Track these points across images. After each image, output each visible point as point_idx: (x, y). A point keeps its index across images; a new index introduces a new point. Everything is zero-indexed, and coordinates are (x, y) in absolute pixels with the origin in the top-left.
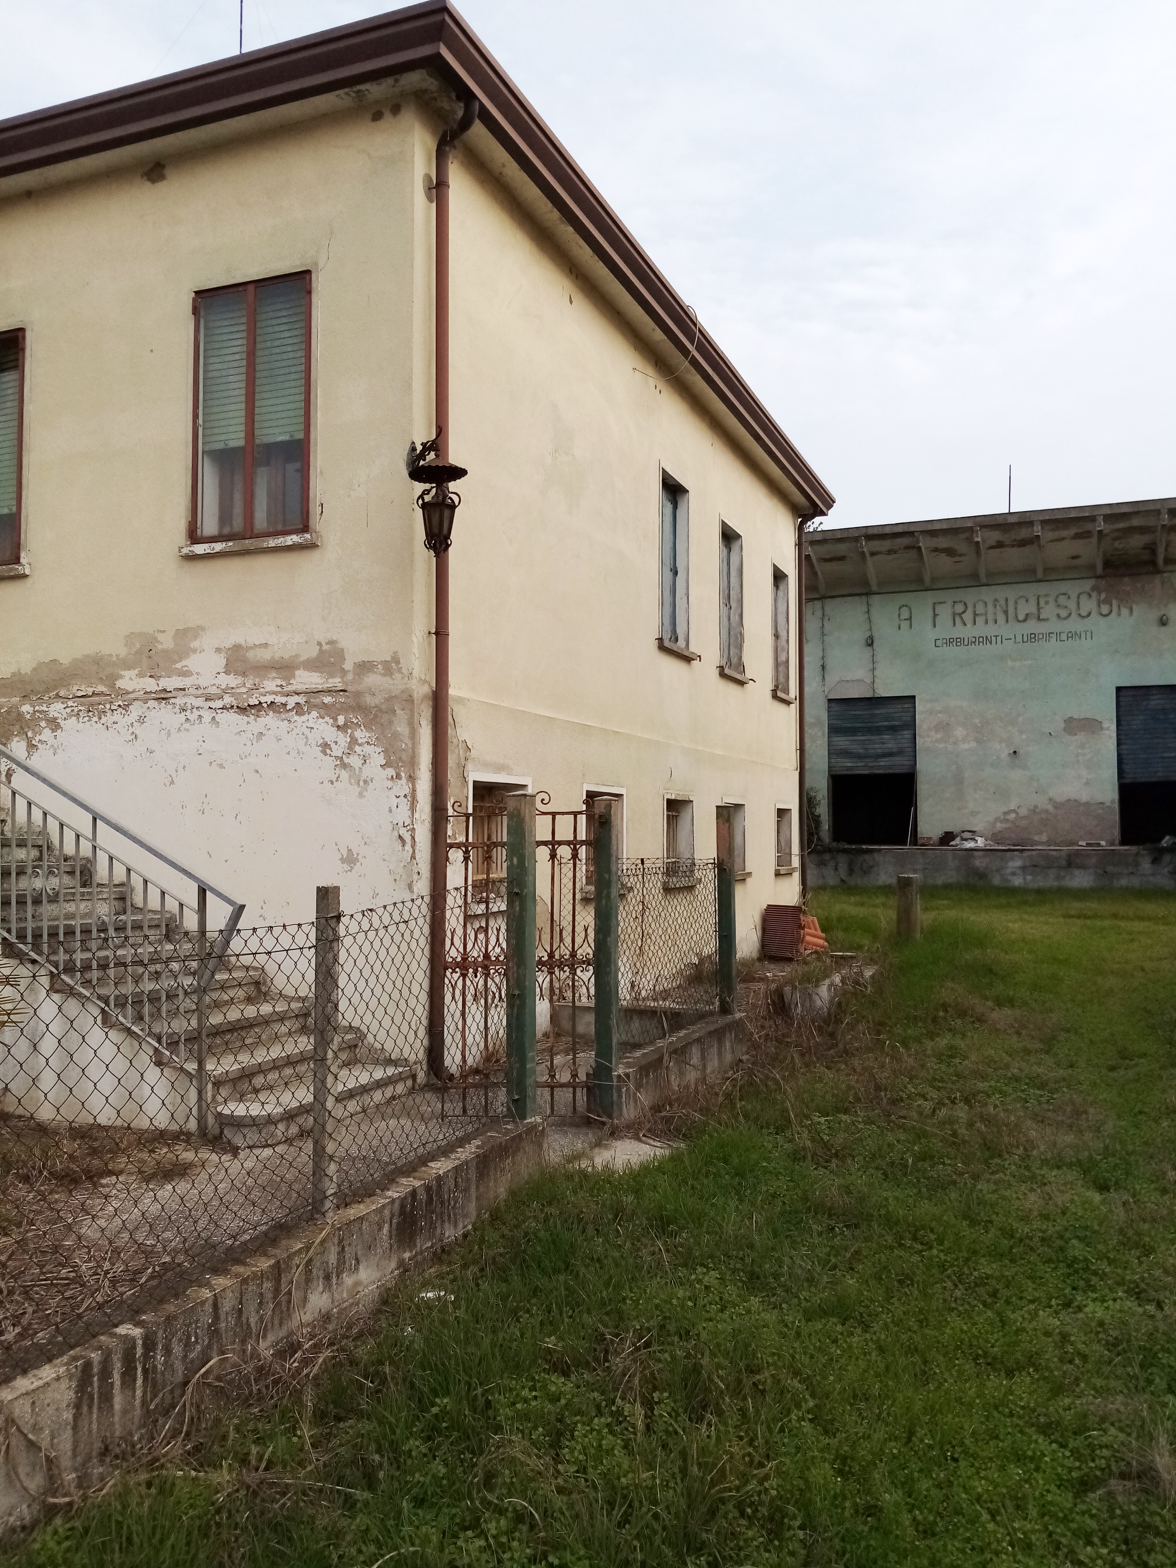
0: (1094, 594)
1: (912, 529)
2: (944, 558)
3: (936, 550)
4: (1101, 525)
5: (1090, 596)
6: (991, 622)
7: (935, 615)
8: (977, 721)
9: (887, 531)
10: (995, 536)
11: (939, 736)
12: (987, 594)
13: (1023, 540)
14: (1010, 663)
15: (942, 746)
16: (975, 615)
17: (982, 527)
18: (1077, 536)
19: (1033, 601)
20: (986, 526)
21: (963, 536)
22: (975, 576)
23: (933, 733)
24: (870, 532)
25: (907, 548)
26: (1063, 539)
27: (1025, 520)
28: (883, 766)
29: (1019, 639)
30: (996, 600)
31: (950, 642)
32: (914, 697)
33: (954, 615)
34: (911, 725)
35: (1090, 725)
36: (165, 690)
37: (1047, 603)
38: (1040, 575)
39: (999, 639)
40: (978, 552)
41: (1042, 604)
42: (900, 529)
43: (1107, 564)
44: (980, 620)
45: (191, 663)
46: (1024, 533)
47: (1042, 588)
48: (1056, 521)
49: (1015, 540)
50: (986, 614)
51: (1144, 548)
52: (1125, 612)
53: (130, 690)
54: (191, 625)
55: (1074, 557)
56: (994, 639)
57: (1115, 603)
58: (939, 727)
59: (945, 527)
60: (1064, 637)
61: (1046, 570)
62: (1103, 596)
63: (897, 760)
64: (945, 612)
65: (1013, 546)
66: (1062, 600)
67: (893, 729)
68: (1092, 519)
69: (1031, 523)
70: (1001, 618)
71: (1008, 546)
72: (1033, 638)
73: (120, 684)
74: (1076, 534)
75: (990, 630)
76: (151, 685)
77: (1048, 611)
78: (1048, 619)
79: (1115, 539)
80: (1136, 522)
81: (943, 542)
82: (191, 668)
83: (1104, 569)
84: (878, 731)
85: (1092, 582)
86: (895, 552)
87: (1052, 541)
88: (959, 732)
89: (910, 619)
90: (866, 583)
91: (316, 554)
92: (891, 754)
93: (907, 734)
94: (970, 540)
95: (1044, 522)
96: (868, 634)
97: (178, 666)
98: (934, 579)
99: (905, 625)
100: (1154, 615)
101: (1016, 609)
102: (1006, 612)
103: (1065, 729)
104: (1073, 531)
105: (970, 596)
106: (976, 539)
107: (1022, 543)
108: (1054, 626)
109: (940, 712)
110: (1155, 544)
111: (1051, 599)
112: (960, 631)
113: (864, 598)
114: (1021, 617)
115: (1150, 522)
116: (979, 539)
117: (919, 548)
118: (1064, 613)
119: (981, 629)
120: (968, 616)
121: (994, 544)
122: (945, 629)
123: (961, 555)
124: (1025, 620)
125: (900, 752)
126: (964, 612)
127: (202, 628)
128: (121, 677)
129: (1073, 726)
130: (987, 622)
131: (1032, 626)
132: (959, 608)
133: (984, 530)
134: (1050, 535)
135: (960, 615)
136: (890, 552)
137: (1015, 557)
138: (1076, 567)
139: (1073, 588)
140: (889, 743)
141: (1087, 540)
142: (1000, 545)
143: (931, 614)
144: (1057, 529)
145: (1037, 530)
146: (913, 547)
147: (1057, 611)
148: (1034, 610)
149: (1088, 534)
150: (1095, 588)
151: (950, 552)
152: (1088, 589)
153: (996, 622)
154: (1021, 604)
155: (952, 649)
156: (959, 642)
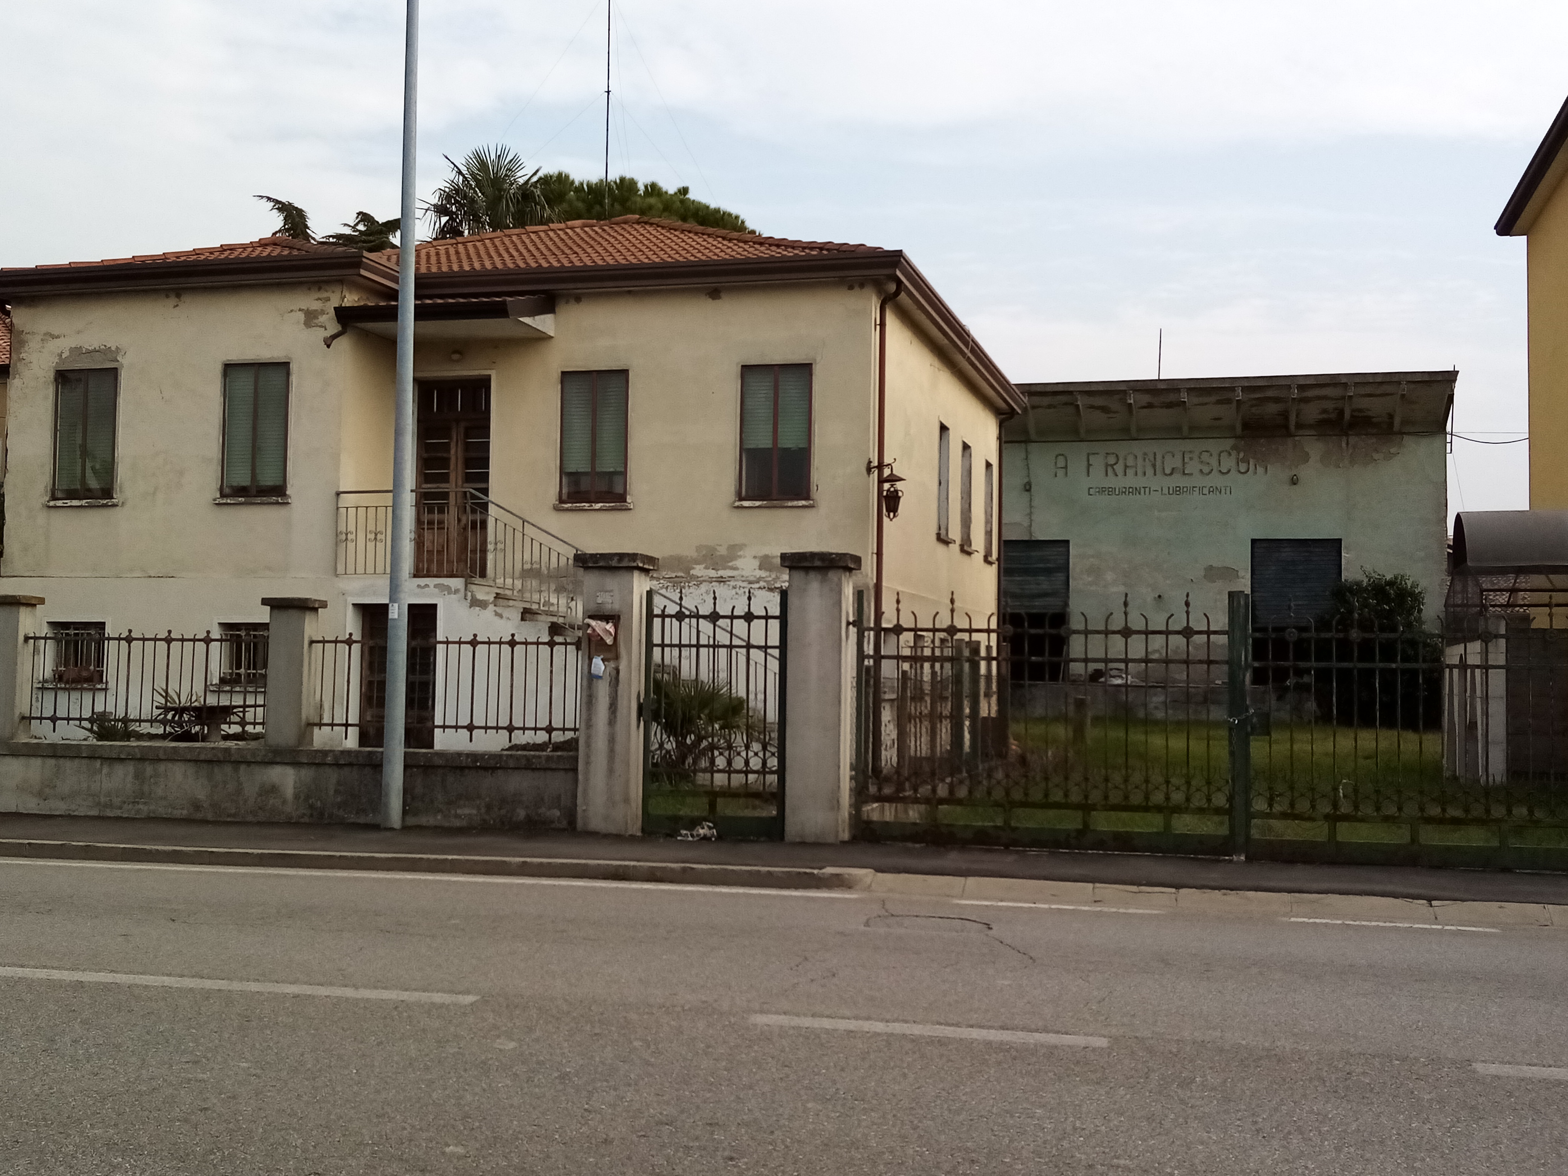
0: (1234, 453)
1: (1072, 390)
2: (1099, 414)
3: (1092, 407)
4: (1239, 394)
5: (1230, 454)
6: (1140, 472)
7: (1089, 465)
8: (1126, 566)
9: (1050, 388)
10: (1145, 399)
11: (1090, 579)
12: (1138, 448)
13: (1171, 403)
14: (1156, 513)
15: (1093, 588)
16: (1126, 467)
17: (1135, 391)
18: (1218, 403)
19: (1179, 456)
20: (1138, 390)
21: (1117, 397)
22: (1127, 430)
23: (1084, 576)
24: (1033, 389)
25: (1066, 404)
26: (1206, 404)
27: (1173, 387)
28: (1038, 605)
29: (1165, 491)
31: (1102, 491)
32: (1068, 542)
33: (1107, 465)
34: (1065, 568)
35: (1228, 573)
36: (722, 577)
37: (1191, 459)
38: (1186, 433)
39: (1147, 490)
40: (1130, 411)
41: (1187, 459)
42: (1061, 389)
43: (1246, 426)
44: (1130, 472)
45: (738, 563)
46: (1172, 397)
47: (1187, 445)
48: (1200, 388)
49: (1163, 404)
50: (1136, 467)
51: (1278, 415)
52: (1260, 470)
53: (699, 575)
54: (737, 543)
55: (1216, 419)
56: (1142, 490)
57: (1251, 461)
58: (1091, 570)
59: (1101, 389)
60: (1206, 491)
61: (1192, 428)
62: (1242, 455)
63: (1049, 601)
64: (1098, 462)
65: (1162, 407)
66: (1205, 456)
67: (1048, 571)
68: (1232, 388)
69: (1177, 390)
70: (1150, 471)
71: (1156, 407)
72: (1178, 491)
73: (692, 572)
74: (1218, 401)
76: (712, 573)
77: (1193, 467)
78: (1191, 474)
79: (1252, 407)
80: (1272, 393)
81: (1099, 401)
82: (738, 566)
83: (1243, 430)
84: (1035, 572)
85: (1230, 442)
86: (1055, 407)
87: (1196, 405)
88: (1109, 576)
89: (1066, 467)
90: (1026, 432)
91: (813, 511)
92: (1045, 596)
93: (1061, 576)
94: (1123, 401)
95: (1190, 390)
96: (1028, 482)
97: (730, 564)
98: (1089, 431)
99: (1061, 473)
100: (1286, 475)
101: (1163, 463)
102: (1154, 466)
103: (1205, 576)
104: (1213, 398)
105: (1122, 448)
106: (1129, 401)
107: (1170, 405)
108: (1196, 480)
109: (1093, 556)
110: (1287, 412)
111: (1195, 456)
113: (1023, 445)
114: (1168, 471)
115: (1282, 393)
116: (1132, 401)
117: (1078, 406)
119: (1130, 480)
120: (1119, 468)
121: (1145, 405)
122: (1098, 478)
123: (1114, 413)
124: (1171, 474)
125: (1054, 593)
126: (1115, 464)
127: (745, 545)
128: (694, 568)
129: (1212, 574)
130: (1136, 474)
131: (1178, 480)
132: (1112, 460)
133: (1136, 393)
134: (1195, 401)
135: (1112, 466)
136: (1050, 406)
137: (1162, 416)
138: (1217, 428)
139: (1214, 446)
140: (1044, 584)
141: (1228, 406)
142: (1150, 406)
143: (1085, 464)
144: (1202, 393)
145: (1184, 397)
146: (1072, 404)
147: (1200, 466)
148: (1178, 464)
149: (1228, 401)
150: (1235, 447)
151: (1104, 409)
152: (1228, 448)
153: (1145, 474)
154: (1168, 457)
155: (1104, 499)
156: (1110, 491)
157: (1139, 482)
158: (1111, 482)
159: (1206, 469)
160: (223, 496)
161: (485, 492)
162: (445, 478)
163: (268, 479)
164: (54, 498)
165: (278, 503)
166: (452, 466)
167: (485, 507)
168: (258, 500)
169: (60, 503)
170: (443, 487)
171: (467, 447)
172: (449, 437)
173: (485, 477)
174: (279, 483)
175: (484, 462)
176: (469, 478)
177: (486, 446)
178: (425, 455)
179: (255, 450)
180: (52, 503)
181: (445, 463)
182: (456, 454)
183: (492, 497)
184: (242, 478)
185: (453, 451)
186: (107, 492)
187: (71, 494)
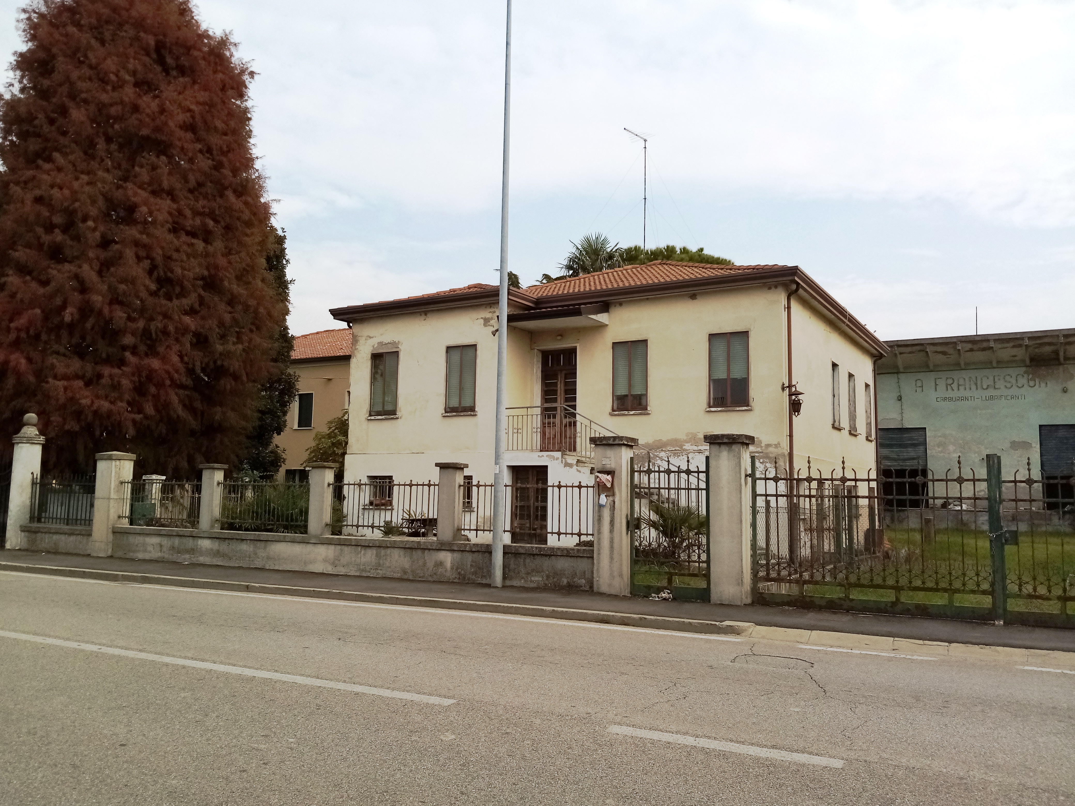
0: (1026, 375)
1: (923, 342)
2: (940, 356)
3: (936, 352)
4: (1027, 342)
5: (1023, 376)
6: (968, 389)
7: (936, 385)
8: (961, 442)
9: (908, 342)
10: (969, 346)
11: (940, 449)
12: (966, 374)
14: (979, 411)
15: (942, 455)
16: (959, 385)
17: (962, 342)
18: (1015, 347)
19: (991, 378)
21: (951, 346)
22: (958, 364)
23: (937, 448)
24: (900, 342)
25: (920, 351)
26: (1006, 348)
27: (985, 339)
28: (910, 464)
29: (984, 398)
30: (970, 377)
31: (945, 399)
32: (925, 428)
33: (947, 385)
34: (924, 443)
35: (1026, 445)
36: (700, 450)
37: (999, 379)
38: (995, 365)
39: (973, 398)
40: (959, 354)
41: (996, 380)
42: (915, 342)
43: (1032, 360)
44: (962, 388)
46: (985, 345)
47: (996, 372)
48: (1001, 339)
49: (980, 348)
50: (965, 385)
51: (1052, 352)
52: (1043, 385)
55: (1014, 357)
56: (970, 398)
57: (1037, 380)
58: (940, 444)
59: (939, 341)
60: (1009, 398)
61: (998, 362)
62: (1031, 376)
63: (917, 462)
64: (942, 383)
65: (979, 351)
66: (1008, 378)
67: (914, 445)
68: (1021, 339)
69: (988, 341)
70: (974, 387)
71: (976, 351)
72: (992, 398)
73: (684, 447)
74: (1014, 345)
77: (1001, 384)
78: (1000, 388)
79: (1035, 348)
80: (1046, 340)
81: (939, 348)
83: (1030, 362)
84: (905, 446)
85: (1024, 369)
86: (914, 353)
87: (1000, 348)
88: (951, 448)
89: (922, 386)
90: (897, 368)
91: (751, 412)
92: (913, 459)
93: (922, 448)
94: (954, 348)
95: (995, 340)
96: (899, 394)
98: (935, 366)
99: (919, 390)
100: (1060, 387)
101: (982, 382)
102: (976, 384)
103: (1011, 447)
104: (1010, 344)
105: (956, 375)
106: (958, 348)
107: (984, 349)
108: (1003, 392)
109: (940, 436)
110: (1058, 351)
111: (1001, 378)
113: (896, 374)
114: (985, 387)
115: (1054, 340)
116: (960, 348)
117: (927, 351)
119: (962, 393)
120: (955, 386)
121: (968, 350)
122: (942, 392)
123: (950, 355)
124: (987, 389)
125: (917, 458)
126: (952, 384)
128: (685, 445)
129: (1016, 445)
130: (965, 389)
131: (991, 392)
132: (950, 381)
134: (1000, 346)
135: (950, 385)
136: (910, 353)
137: (980, 356)
138: (1014, 361)
139: (1014, 372)
140: (911, 452)
141: (1020, 349)
142: (971, 350)
143: (934, 384)
144: (1003, 343)
145: (992, 344)
146: (923, 351)
147: (1006, 384)
148: (992, 383)
149: (1020, 346)
150: (1025, 372)
151: (944, 353)
152: (1022, 373)
153: (970, 389)
154: (985, 380)
155: (947, 403)
156: (951, 399)
157: (968, 394)
158: (950, 394)
159: (1009, 385)
160: (446, 412)
161: (574, 407)
162: (555, 400)
163: (467, 403)
164: (370, 415)
165: (471, 415)
166: (558, 394)
167: (574, 415)
168: (462, 414)
169: (373, 418)
170: (554, 405)
171: (566, 384)
172: (557, 379)
173: (574, 399)
174: (473, 405)
175: (574, 391)
176: (567, 400)
177: (575, 383)
178: (546, 389)
179: (461, 389)
180: (369, 418)
181: (555, 392)
182: (560, 388)
183: (578, 410)
184: (454, 403)
185: (559, 386)
186: (393, 412)
187: (379, 414)
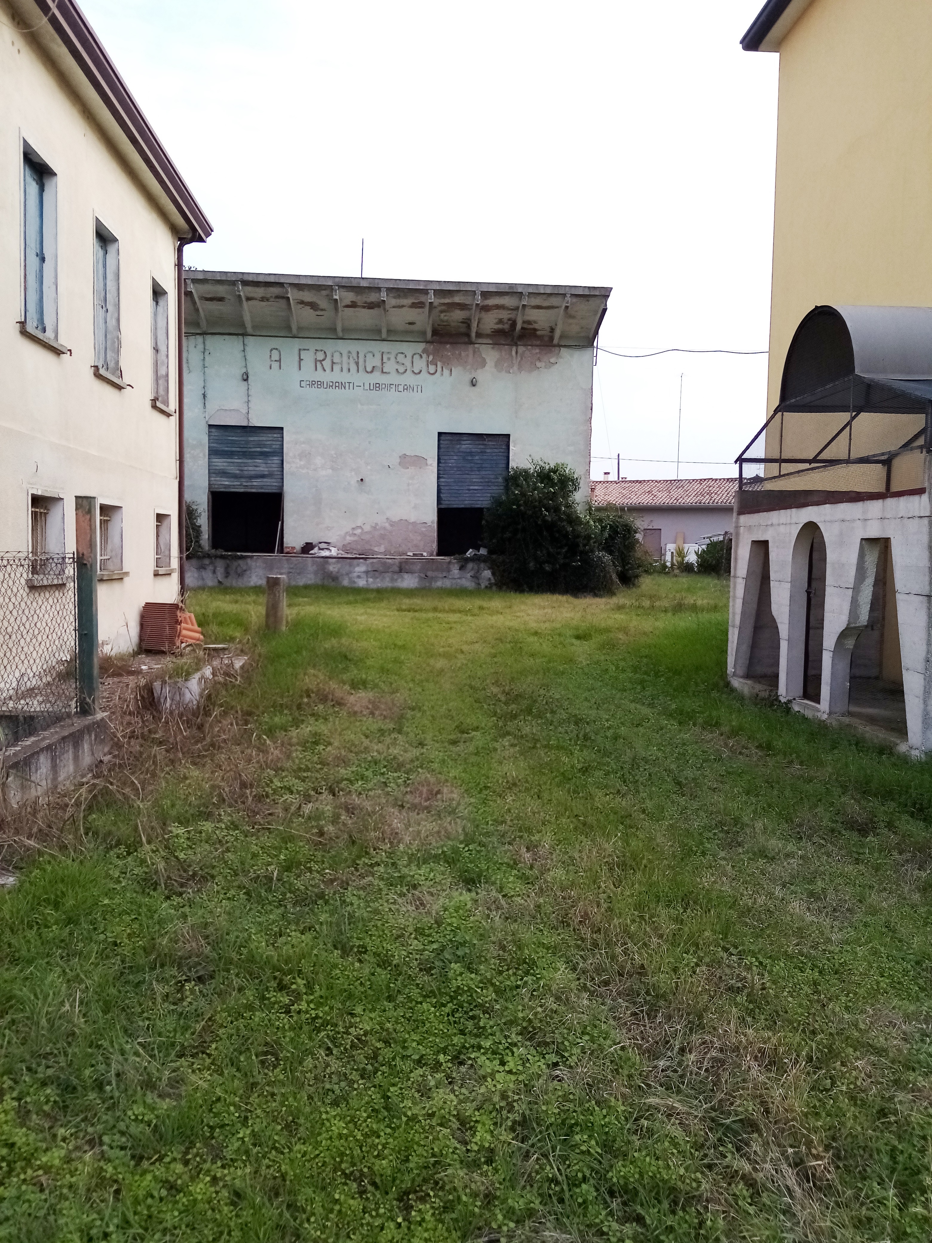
0: (424, 356)
1: (282, 281)
2: (308, 311)
3: (302, 302)
4: (431, 298)
5: (421, 357)
6: (345, 370)
7: (300, 360)
8: (333, 452)
9: (261, 279)
10: (349, 297)
11: (302, 463)
12: (344, 346)
13: (372, 303)
14: (359, 406)
15: (304, 471)
16: (333, 363)
17: (341, 287)
18: (414, 306)
19: (378, 356)
20: (343, 287)
21: (324, 293)
22: (333, 330)
23: (298, 461)
24: (246, 278)
25: (277, 297)
26: (403, 306)
27: (373, 286)
28: (257, 486)
29: (367, 387)
30: (349, 352)
31: (312, 384)
32: (282, 429)
33: (316, 361)
34: (280, 452)
35: (419, 461)
37: (389, 359)
38: (384, 335)
39: (351, 385)
40: (336, 309)
41: (385, 360)
42: (272, 279)
43: (435, 332)
44: (337, 368)
46: (373, 297)
47: (385, 347)
48: (398, 289)
49: (366, 303)
50: (341, 364)
51: (462, 322)
52: (446, 372)
55: (410, 324)
56: (347, 385)
57: (439, 364)
58: (303, 455)
59: (310, 282)
60: (401, 388)
61: (389, 331)
62: (431, 358)
63: (267, 481)
64: (308, 358)
65: (364, 307)
66: (400, 358)
67: (265, 455)
68: (425, 292)
69: (379, 289)
70: (353, 367)
71: (359, 306)
72: (377, 387)
74: (413, 303)
75: (344, 377)
77: (390, 366)
78: (389, 373)
79: (441, 312)
80: (457, 299)
81: (307, 296)
83: (432, 335)
84: (252, 455)
85: (422, 346)
86: (268, 300)
87: (394, 307)
88: (319, 461)
89: (280, 361)
90: (243, 325)
92: (263, 476)
93: (276, 460)
94: (329, 297)
95: (389, 290)
96: (244, 370)
98: (300, 329)
99: (275, 365)
100: (468, 377)
101: (365, 361)
102: (357, 364)
103: (400, 464)
104: (410, 300)
105: (330, 346)
106: (335, 297)
107: (371, 306)
108: (393, 379)
109: (304, 443)
110: (470, 320)
111: (392, 357)
112: (319, 376)
113: (240, 337)
114: (369, 369)
115: (467, 300)
116: (338, 298)
117: (288, 298)
118: (401, 370)
119: (336, 376)
120: (327, 364)
121: (350, 303)
122: (308, 372)
123: (322, 310)
124: (372, 372)
125: (270, 475)
126: (323, 360)
129: (407, 461)
130: (342, 370)
131: (377, 377)
132: (320, 356)
133: (341, 290)
134: (394, 302)
135: (321, 361)
136: (263, 299)
137: (365, 317)
138: (412, 332)
139: (410, 349)
140: (261, 466)
141: (420, 310)
142: (353, 305)
143: (297, 358)
144: (399, 297)
145: (384, 296)
146: (283, 298)
147: (397, 367)
148: (378, 363)
149: (422, 304)
150: (425, 351)
151: (313, 306)
152: (420, 351)
153: (349, 370)
154: (370, 356)
155: (314, 391)
156: (319, 384)
